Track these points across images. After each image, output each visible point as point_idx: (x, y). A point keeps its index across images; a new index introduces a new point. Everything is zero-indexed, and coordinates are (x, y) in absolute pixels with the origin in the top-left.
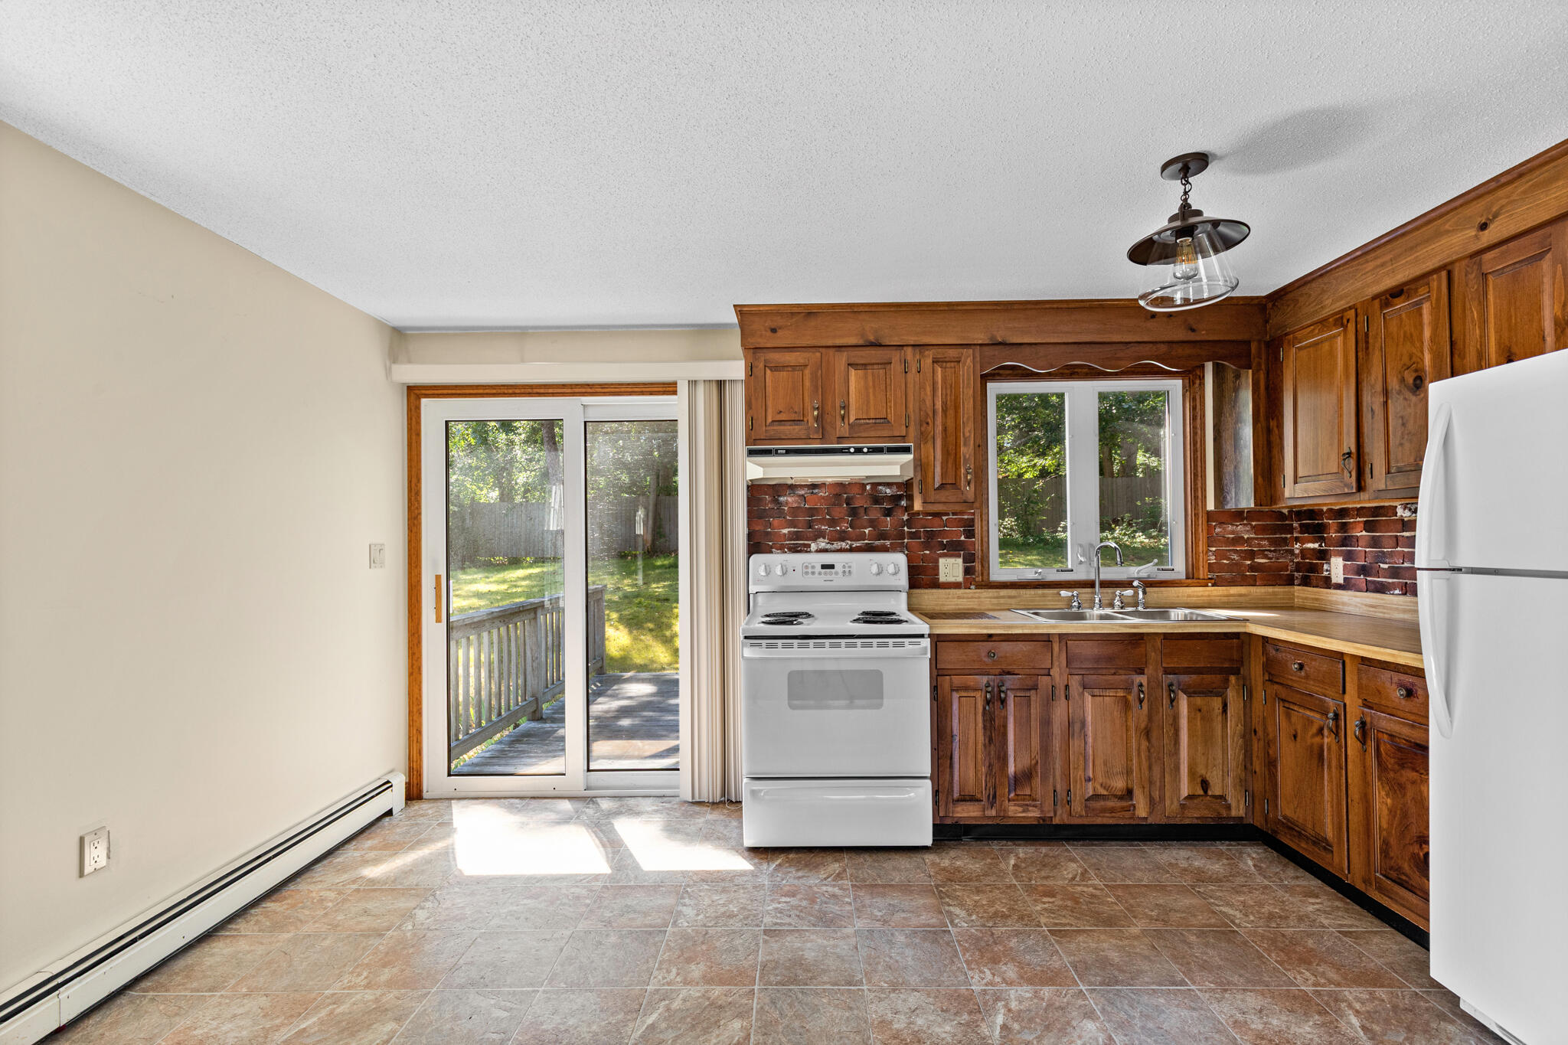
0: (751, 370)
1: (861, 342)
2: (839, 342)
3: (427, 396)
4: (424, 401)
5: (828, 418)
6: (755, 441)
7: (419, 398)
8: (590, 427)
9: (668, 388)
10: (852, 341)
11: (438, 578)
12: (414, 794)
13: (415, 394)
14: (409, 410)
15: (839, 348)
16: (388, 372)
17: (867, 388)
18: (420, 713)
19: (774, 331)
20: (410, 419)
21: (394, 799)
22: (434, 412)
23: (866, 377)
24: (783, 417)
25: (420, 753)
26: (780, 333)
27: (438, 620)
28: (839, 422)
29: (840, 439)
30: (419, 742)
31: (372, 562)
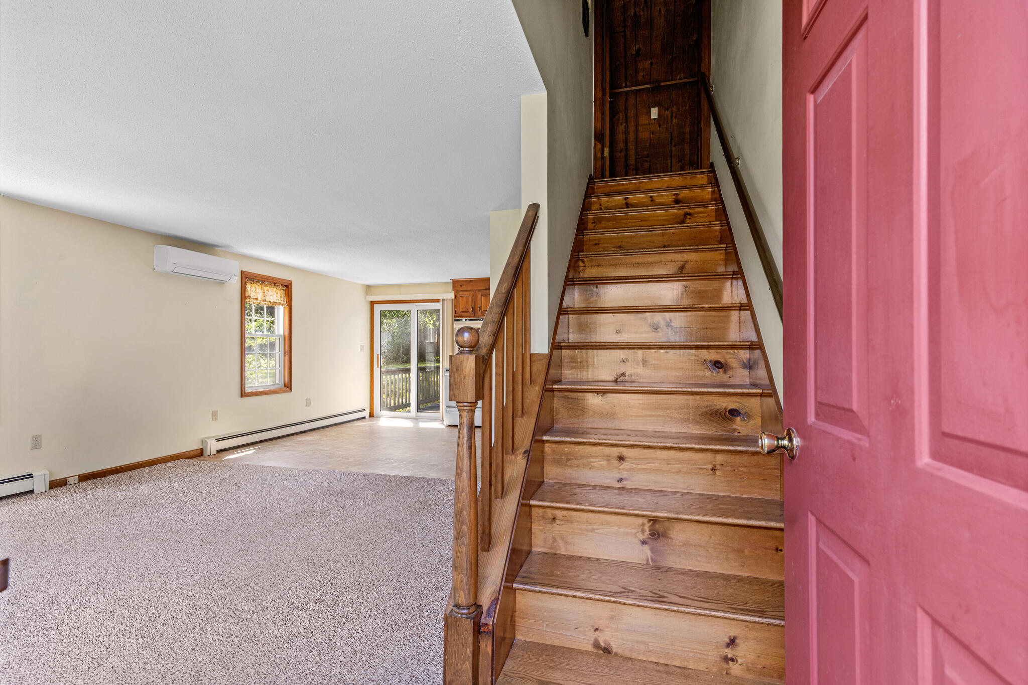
0: (455, 296)
1: (484, 289)
2: (479, 289)
3: (376, 304)
4: (375, 305)
5: (475, 310)
6: (456, 317)
7: (374, 304)
8: (418, 311)
9: (438, 301)
10: (482, 288)
11: (378, 355)
12: (371, 415)
13: (373, 303)
14: (371, 308)
15: (479, 290)
16: (365, 298)
17: (486, 301)
18: (373, 393)
19: (461, 286)
20: (371, 310)
21: (366, 414)
22: (378, 308)
23: (486, 298)
24: (464, 310)
25: (373, 404)
26: (463, 287)
27: (378, 367)
28: (479, 312)
29: (479, 316)
30: (373, 401)
31: (361, 350)
